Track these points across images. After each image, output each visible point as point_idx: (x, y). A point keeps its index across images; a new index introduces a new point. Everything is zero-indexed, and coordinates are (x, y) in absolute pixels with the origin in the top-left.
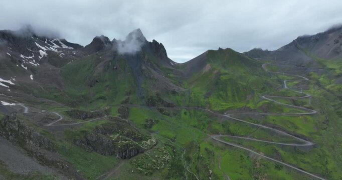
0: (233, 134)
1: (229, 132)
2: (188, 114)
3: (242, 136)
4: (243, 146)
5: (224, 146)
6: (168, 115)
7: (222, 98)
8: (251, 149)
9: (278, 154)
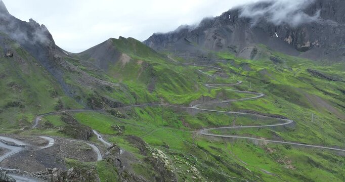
0: (217, 126)
1: (210, 124)
2: (144, 112)
3: (228, 126)
4: (238, 135)
5: (221, 140)
6: (124, 117)
7: (171, 90)
8: (248, 136)
9: (277, 136)
